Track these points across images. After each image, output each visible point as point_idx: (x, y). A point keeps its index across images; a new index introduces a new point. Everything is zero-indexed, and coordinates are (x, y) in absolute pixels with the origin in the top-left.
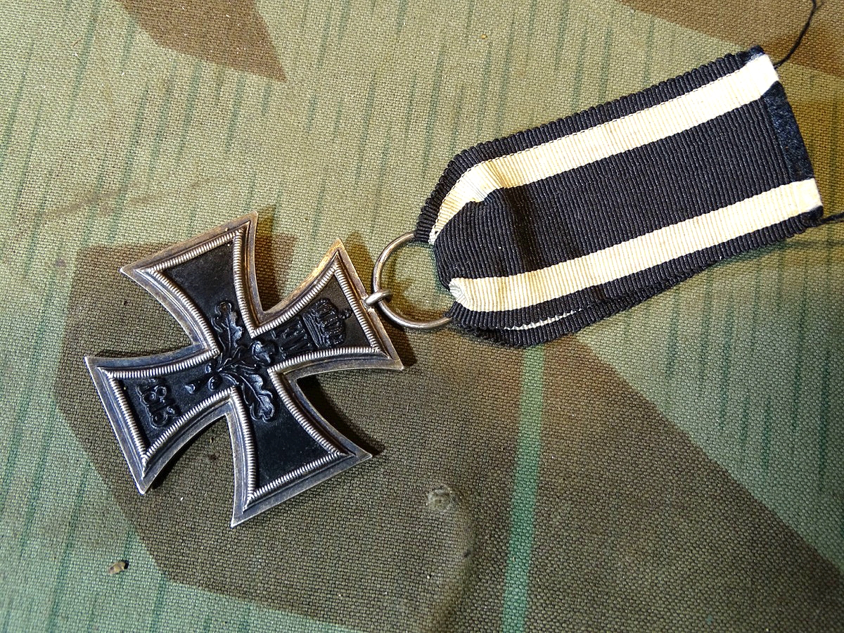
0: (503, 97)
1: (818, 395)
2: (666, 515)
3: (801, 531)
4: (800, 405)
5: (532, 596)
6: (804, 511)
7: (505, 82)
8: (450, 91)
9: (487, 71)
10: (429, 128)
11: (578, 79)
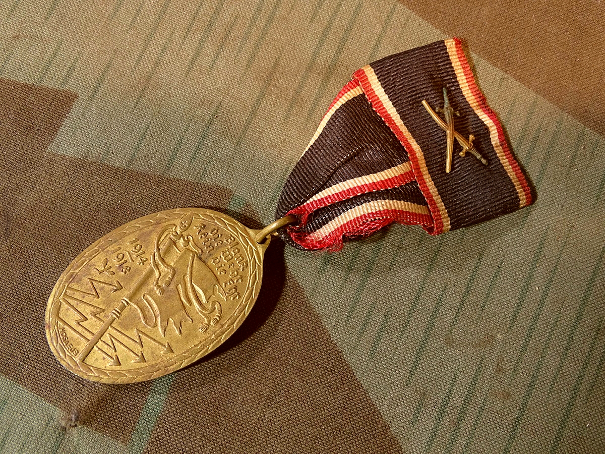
0: (265, 32)
1: (428, 315)
2: (286, 371)
3: (383, 410)
4: (412, 318)
5: (168, 404)
6: (389, 397)
7: (270, 21)
8: (226, 17)
9: (259, 10)
10: (201, 41)
11: (325, 34)
